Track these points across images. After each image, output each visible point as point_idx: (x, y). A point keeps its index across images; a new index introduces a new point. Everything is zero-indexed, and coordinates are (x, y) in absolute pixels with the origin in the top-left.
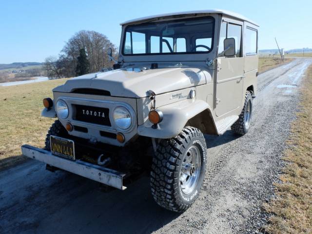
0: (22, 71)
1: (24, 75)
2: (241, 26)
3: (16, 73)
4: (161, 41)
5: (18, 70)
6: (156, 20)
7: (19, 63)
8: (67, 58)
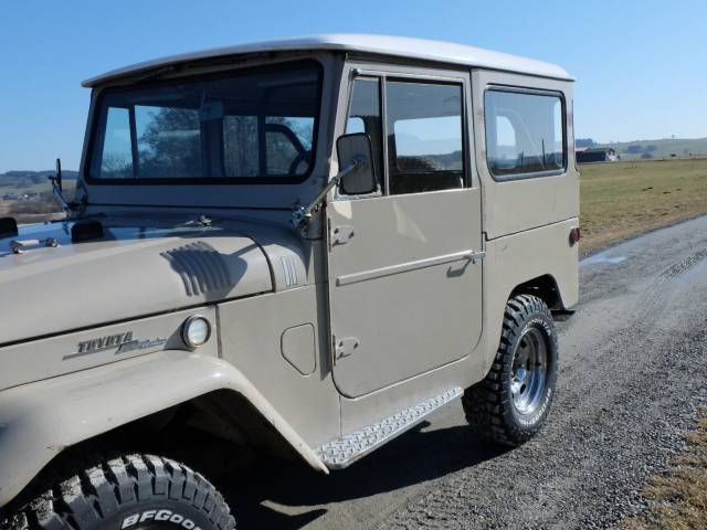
0: (31, 195)
1: (34, 208)
2: (461, 84)
3: (13, 202)
4: (264, 129)
5: (18, 192)
6: (166, 72)
7: (24, 174)
8: (154, 160)
